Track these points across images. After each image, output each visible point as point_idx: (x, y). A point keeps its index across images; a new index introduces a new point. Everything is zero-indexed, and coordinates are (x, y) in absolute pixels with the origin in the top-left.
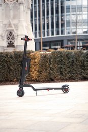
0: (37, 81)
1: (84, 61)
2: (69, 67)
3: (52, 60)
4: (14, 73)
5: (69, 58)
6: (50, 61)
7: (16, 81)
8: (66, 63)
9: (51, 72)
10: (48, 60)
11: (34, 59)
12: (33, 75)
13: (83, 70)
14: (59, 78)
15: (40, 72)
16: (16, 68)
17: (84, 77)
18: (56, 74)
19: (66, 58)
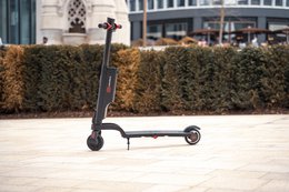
0: (132, 111)
1: (236, 71)
2: (203, 84)
3: (166, 67)
4: (84, 92)
5: (202, 64)
6: (162, 68)
7: (86, 110)
8: (197, 76)
9: (164, 92)
10: (158, 68)
11: (128, 63)
12: (124, 98)
13: (233, 91)
14: (179, 106)
15: (139, 92)
16: (89, 82)
17: (235, 105)
18: (173, 96)
19: (196, 64)
